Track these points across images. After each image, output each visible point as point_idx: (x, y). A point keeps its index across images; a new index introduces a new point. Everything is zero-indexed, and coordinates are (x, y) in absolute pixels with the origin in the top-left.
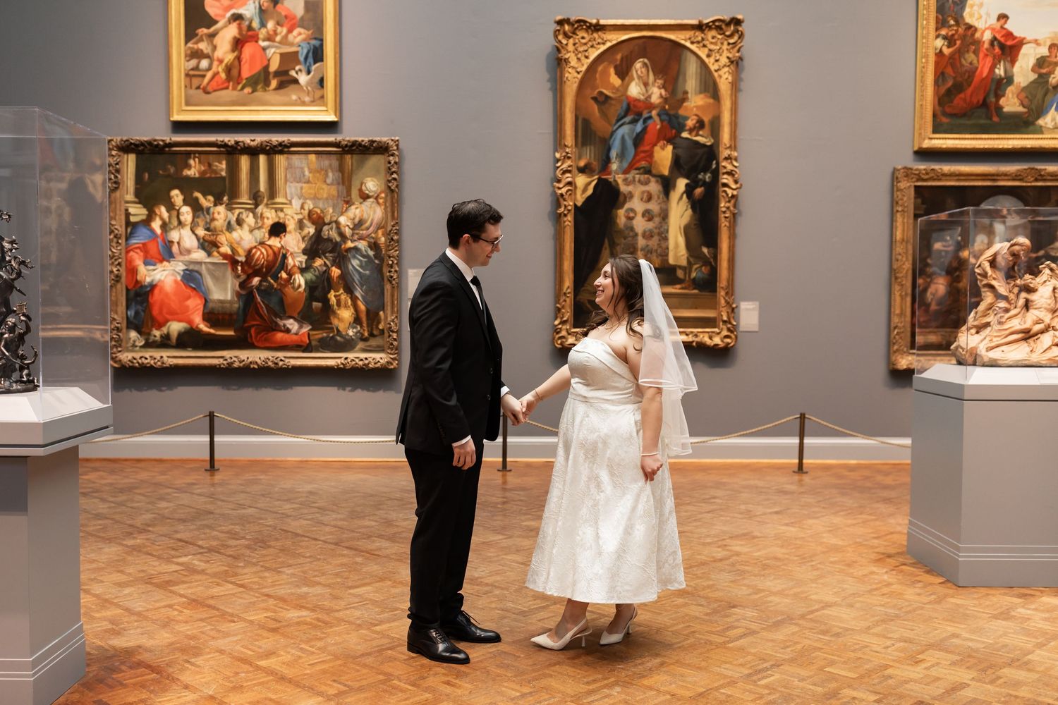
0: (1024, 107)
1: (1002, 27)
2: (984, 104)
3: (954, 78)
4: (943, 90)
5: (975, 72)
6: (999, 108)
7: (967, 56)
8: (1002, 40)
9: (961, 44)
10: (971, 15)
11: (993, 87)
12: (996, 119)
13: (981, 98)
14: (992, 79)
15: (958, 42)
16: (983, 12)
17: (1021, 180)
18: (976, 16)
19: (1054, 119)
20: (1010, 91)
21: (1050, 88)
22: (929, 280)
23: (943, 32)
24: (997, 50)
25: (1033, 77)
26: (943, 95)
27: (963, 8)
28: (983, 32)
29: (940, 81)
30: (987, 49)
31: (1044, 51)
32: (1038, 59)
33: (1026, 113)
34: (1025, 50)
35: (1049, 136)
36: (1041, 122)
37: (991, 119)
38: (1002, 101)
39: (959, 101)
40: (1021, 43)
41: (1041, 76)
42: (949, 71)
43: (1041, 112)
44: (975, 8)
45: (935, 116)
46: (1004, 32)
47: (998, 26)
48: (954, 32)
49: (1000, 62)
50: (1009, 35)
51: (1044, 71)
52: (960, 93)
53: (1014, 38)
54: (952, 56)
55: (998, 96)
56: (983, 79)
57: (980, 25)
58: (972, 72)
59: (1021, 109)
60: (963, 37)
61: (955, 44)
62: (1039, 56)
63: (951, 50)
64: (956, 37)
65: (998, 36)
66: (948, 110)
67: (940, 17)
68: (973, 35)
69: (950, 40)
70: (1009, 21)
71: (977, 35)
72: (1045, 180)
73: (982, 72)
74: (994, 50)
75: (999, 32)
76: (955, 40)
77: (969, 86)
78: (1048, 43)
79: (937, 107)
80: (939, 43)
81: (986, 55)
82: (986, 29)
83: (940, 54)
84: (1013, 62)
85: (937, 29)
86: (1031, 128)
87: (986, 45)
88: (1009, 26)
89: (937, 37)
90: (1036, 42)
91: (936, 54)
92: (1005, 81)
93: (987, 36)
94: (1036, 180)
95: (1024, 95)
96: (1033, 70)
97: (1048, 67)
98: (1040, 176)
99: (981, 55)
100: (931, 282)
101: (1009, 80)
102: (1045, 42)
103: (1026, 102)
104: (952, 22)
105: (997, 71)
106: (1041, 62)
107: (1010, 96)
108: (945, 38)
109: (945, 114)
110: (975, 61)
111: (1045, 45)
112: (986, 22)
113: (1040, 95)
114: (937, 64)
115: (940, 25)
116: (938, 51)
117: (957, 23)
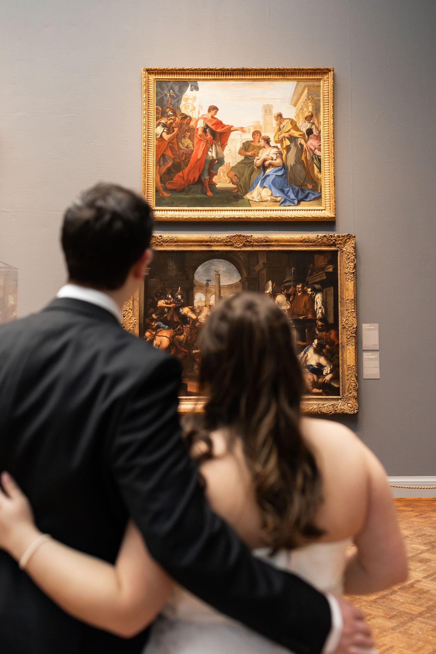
0: (233, 183)
1: (212, 117)
2: (200, 181)
3: (173, 159)
4: (164, 169)
5: (191, 154)
6: (212, 185)
7: (183, 141)
8: (213, 127)
9: (177, 131)
10: (187, 107)
11: (207, 167)
12: (210, 194)
13: (197, 177)
14: (206, 161)
15: (176, 130)
16: (196, 104)
17: (231, 245)
18: (190, 107)
19: (259, 194)
20: (222, 170)
21: (255, 167)
22: (154, 333)
23: (163, 121)
24: (209, 136)
25: (241, 158)
26: (164, 173)
27: (179, 101)
28: (197, 121)
29: (162, 162)
30: (200, 135)
31: (249, 137)
32: (243, 144)
33: (236, 188)
34: (233, 136)
35: (255, 208)
36: (248, 196)
37: (206, 194)
38: (215, 179)
39: (178, 179)
40: (229, 130)
41: (247, 157)
42: (169, 153)
43: (248, 188)
44: (190, 101)
45: (157, 191)
46: (214, 121)
47: (209, 116)
48: (172, 121)
49: (212, 146)
50: (219, 123)
51: (249, 154)
52: (178, 172)
53: (224, 126)
54: (170, 141)
55: (211, 175)
56: (198, 160)
57: (194, 115)
58: (188, 155)
59: (231, 185)
60: (180, 125)
61: (174, 131)
62: (244, 141)
63: (170, 136)
64: (174, 125)
65: (210, 125)
66: (169, 186)
67: (160, 108)
68: (188, 123)
69: (169, 128)
70: (218, 112)
71: (192, 123)
72: (252, 246)
73: (197, 155)
74: (207, 136)
75: (210, 121)
76: (173, 128)
77: (187, 166)
78: (252, 131)
79: (159, 184)
80: (160, 130)
81: (200, 140)
82: (199, 119)
83: (161, 139)
84: (223, 146)
85: (157, 119)
86: (240, 201)
87: (200, 132)
88: (219, 116)
89: (158, 125)
90: (242, 129)
91: (157, 139)
92: (217, 161)
93: (201, 125)
94: (245, 245)
95: (232, 173)
96: (240, 153)
97: (253, 150)
98: (248, 242)
99: (196, 140)
100: (155, 335)
101: (220, 161)
102: (249, 130)
103: (235, 179)
104: (170, 113)
105: (209, 153)
106: (246, 146)
107: (222, 174)
108: (164, 126)
109: (166, 189)
110: (191, 145)
111: (250, 133)
112: (199, 113)
113: (247, 173)
114: (158, 147)
115: (160, 116)
116: (159, 137)
117: (175, 114)
